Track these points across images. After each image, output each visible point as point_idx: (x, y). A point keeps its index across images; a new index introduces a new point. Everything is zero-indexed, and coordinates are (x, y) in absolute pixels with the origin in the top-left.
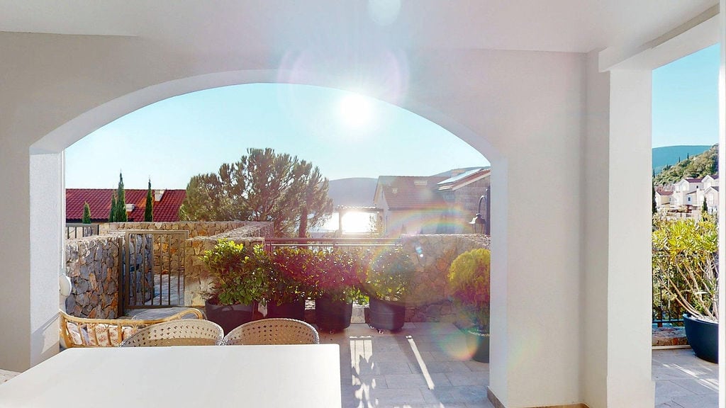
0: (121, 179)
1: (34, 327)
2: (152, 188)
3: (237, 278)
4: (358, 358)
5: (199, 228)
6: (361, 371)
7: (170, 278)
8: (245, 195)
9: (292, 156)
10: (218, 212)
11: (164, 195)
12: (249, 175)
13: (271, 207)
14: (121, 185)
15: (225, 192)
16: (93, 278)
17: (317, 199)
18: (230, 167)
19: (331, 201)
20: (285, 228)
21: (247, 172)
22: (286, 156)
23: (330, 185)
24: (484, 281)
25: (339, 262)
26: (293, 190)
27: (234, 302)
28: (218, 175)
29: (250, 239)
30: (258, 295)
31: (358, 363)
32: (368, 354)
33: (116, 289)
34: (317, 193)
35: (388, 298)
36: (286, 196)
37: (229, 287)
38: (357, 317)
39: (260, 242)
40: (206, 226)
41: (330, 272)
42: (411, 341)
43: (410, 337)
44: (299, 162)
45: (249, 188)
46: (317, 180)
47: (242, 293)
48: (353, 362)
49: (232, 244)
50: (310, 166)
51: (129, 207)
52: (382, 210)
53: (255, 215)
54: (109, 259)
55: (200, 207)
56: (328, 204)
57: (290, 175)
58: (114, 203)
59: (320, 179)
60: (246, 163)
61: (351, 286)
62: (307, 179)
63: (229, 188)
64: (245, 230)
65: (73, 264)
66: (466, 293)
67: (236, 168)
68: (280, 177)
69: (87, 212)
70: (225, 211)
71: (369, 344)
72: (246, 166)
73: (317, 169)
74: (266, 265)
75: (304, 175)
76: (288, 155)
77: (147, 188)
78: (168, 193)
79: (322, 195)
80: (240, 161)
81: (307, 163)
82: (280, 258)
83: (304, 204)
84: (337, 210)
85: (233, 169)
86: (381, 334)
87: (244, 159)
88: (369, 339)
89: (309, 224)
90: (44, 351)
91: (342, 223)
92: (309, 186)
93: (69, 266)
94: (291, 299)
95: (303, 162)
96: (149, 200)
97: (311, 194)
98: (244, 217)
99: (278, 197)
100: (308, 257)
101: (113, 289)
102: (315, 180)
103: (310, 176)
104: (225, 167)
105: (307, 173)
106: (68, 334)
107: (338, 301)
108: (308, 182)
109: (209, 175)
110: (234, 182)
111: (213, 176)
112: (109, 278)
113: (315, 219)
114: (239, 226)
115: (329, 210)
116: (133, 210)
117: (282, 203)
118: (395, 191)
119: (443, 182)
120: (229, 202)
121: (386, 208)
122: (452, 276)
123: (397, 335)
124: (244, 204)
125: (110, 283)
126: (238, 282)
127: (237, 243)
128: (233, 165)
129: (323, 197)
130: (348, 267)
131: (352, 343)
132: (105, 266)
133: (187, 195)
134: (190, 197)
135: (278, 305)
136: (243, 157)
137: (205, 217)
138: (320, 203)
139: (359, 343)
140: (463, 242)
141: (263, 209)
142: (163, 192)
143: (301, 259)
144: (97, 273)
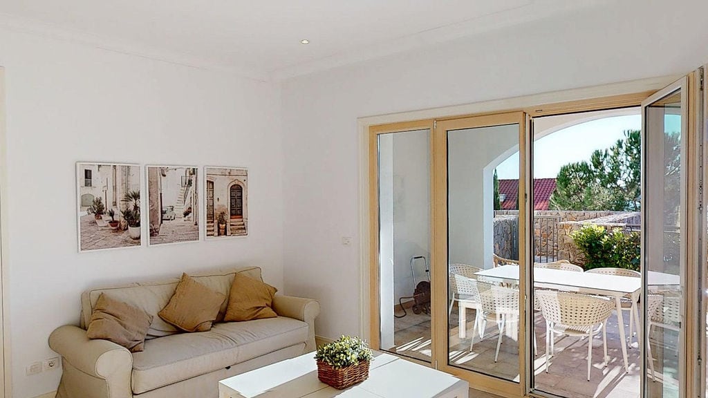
8: (621, 183)
12: (627, 160)
14: (495, 176)
15: (598, 180)
16: (497, 246)
18: (604, 154)
21: (624, 157)
28: (590, 163)
29: (612, 224)
39: (621, 227)
40: (576, 215)
45: (626, 175)
49: (595, 227)
51: (501, 198)
53: (632, 204)
60: (622, 148)
63: (602, 176)
67: (611, 153)
80: (616, 146)
85: (607, 154)
87: (620, 144)
98: (619, 207)
104: (598, 154)
109: (580, 164)
110: (608, 170)
111: (585, 164)
112: (505, 248)
116: (504, 200)
124: (619, 192)
125: (506, 251)
127: (599, 226)
128: (607, 151)
132: (503, 239)
133: (557, 183)
134: (560, 186)
136: (619, 141)
144: (499, 243)
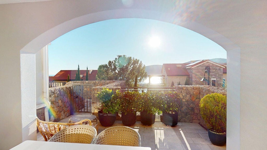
0: (79, 67)
1: (24, 125)
2: (88, 70)
3: (110, 103)
4: (158, 139)
5: (100, 83)
6: (160, 146)
7: (90, 100)
8: (117, 71)
9: (132, 57)
10: (108, 77)
11: (92, 72)
12: (118, 64)
13: (126, 75)
14: (79, 69)
15: (110, 70)
16: (60, 102)
17: (141, 72)
19: (146, 73)
20: (130, 83)
22: (130, 58)
23: (146, 67)
24: (219, 109)
25: (149, 97)
26: (133, 69)
27: (109, 113)
28: (108, 65)
29: (115, 87)
30: (118, 110)
31: (158, 141)
32: (163, 137)
33: (69, 105)
34: (141, 70)
35: (170, 112)
36: (131, 71)
37: (107, 106)
38: (157, 119)
39: (119, 89)
40: (102, 82)
41: (146, 101)
42: (181, 132)
43: (180, 129)
44: (135, 59)
45: (118, 69)
46: (141, 65)
47: (111, 109)
48: (156, 141)
49: (108, 90)
50: (138, 61)
51: (81, 76)
52: (164, 76)
53: (120, 78)
54: (66, 94)
55: (102, 76)
56: (145, 74)
57: (132, 64)
58: (77, 74)
59: (142, 65)
60: (117, 60)
61: (155, 107)
62: (138, 65)
63: (111, 69)
64: (114, 84)
65: (52, 97)
66: (209, 114)
67: (114, 62)
68: (128, 64)
69: (69, 77)
70: (110, 77)
71: (162, 132)
72: (117, 61)
73: (141, 62)
74: (120, 98)
75: (136, 64)
76: (131, 57)
77: (87, 70)
78: (93, 71)
79: (143, 71)
81: (137, 60)
82: (126, 96)
83: (136, 74)
84: (148, 76)
85: (113, 62)
86: (167, 127)
87: (116, 59)
88: (162, 129)
89: (138, 81)
90: (29, 134)
91: (150, 81)
92: (138, 68)
93: (50, 97)
94: (130, 112)
95: (136, 59)
96: (87, 73)
97: (139, 71)
98: (116, 79)
99: (127, 72)
100: (137, 95)
101: (68, 105)
102: (140, 66)
103: (139, 64)
104: (110, 62)
105: (137, 63)
106: (40, 127)
107: (150, 113)
108: (138, 66)
109: (105, 65)
110: (113, 67)
111: (106, 65)
112: (66, 101)
113: (141, 79)
114: (114, 82)
115: (146, 76)
116: (83, 77)
117: (129, 74)
118: (169, 69)
119: (188, 65)
120: (111, 74)
121: (166, 75)
122: (202, 105)
123: (175, 128)
124: (116, 74)
125: (67, 103)
126: (110, 105)
127: (109, 89)
128: (112, 61)
129: (143, 72)
130: (153, 99)
131: (155, 131)
132: (65, 97)
133: (98, 71)
134: (99, 72)
135: (126, 114)
136: (116, 58)
137: (103, 79)
138: (142, 74)
139: (158, 131)
140: (203, 89)
141: (123, 76)
142: (92, 71)
143: (134, 96)
144: (62, 100)
